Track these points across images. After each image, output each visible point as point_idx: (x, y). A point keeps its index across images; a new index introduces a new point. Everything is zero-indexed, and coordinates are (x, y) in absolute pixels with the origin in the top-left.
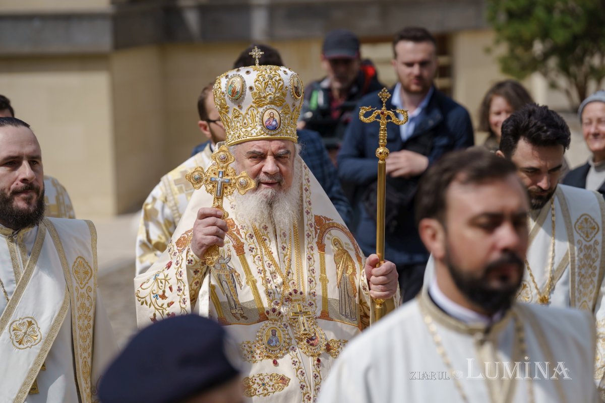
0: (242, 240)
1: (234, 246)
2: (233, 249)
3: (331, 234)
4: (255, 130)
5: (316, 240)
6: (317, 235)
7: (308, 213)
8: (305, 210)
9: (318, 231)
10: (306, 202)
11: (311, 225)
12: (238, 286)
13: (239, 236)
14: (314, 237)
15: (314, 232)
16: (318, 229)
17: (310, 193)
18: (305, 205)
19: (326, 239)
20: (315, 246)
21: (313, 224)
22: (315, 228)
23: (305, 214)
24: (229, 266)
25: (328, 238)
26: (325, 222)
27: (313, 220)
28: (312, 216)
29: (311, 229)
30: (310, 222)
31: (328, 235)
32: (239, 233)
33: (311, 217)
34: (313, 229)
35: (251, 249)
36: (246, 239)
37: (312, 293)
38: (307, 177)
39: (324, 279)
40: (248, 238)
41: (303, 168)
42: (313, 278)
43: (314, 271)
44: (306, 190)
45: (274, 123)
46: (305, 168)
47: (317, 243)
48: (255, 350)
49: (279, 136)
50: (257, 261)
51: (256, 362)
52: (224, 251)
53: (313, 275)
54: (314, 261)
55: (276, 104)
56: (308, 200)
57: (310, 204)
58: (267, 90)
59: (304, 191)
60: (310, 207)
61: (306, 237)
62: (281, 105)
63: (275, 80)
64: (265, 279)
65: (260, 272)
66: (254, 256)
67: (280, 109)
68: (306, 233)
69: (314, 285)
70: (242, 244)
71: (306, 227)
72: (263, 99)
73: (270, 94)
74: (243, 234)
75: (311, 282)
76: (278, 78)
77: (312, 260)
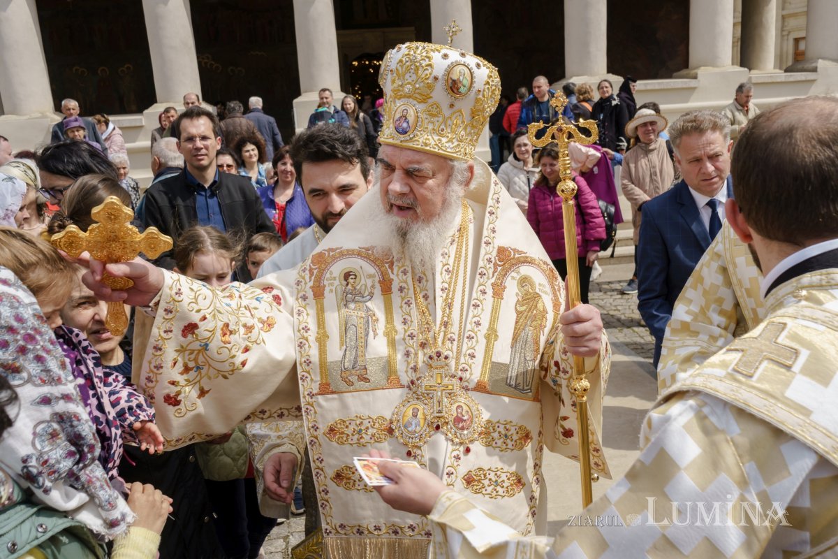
0: (392, 276)
1: (380, 282)
2: (378, 285)
3: (518, 272)
4: (387, 129)
5: (493, 280)
6: (496, 274)
7: (488, 243)
8: (484, 240)
9: (499, 268)
10: (487, 229)
11: (489, 260)
12: (371, 334)
13: (389, 270)
14: (491, 276)
15: (491, 271)
16: (499, 266)
17: (497, 217)
18: (485, 233)
19: (509, 278)
20: (490, 291)
21: (493, 259)
22: (496, 265)
23: (483, 245)
24: (367, 307)
25: (513, 278)
26: (514, 255)
27: (495, 253)
28: (494, 248)
29: (488, 266)
30: (488, 256)
31: (514, 274)
32: (391, 267)
33: (491, 250)
34: (492, 265)
35: (401, 289)
36: (398, 275)
37: (469, 355)
38: (496, 196)
39: (492, 335)
40: (401, 274)
41: (493, 185)
42: (476, 333)
43: (478, 324)
44: (491, 213)
45: (405, 125)
46: (496, 184)
47: (493, 285)
48: (367, 428)
49: (411, 144)
50: (405, 306)
51: (364, 446)
52: (366, 286)
53: (476, 329)
54: (483, 310)
55: (415, 99)
56: (492, 226)
57: (494, 231)
58: (407, 76)
59: (487, 215)
60: (492, 235)
61: (478, 276)
62: (423, 101)
63: (421, 64)
64: (408, 333)
65: (405, 322)
66: (403, 299)
67: (421, 107)
68: (479, 271)
69: (474, 343)
70: (391, 281)
71: (481, 263)
72: (401, 89)
73: (409, 83)
74: (395, 269)
75: (470, 338)
76: (427, 62)
77: (479, 308)
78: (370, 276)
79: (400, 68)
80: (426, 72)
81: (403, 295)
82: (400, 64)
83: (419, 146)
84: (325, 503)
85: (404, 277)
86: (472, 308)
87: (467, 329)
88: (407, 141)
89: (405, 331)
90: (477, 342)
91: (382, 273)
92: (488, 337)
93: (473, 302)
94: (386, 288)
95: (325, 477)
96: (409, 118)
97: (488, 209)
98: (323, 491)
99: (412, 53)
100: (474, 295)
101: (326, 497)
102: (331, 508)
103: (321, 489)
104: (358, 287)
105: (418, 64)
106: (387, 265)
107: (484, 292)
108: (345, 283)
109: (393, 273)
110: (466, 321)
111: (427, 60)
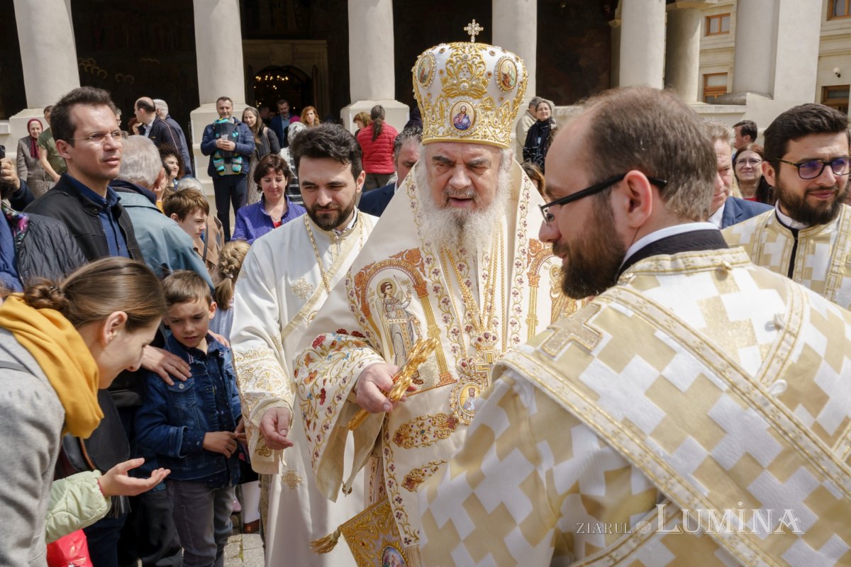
0: (425, 279)
1: (414, 286)
2: (413, 290)
3: (549, 263)
4: (441, 128)
5: (528, 270)
6: (530, 264)
7: (521, 236)
8: (517, 233)
9: (533, 259)
10: (520, 223)
11: (524, 252)
12: (416, 337)
13: (421, 273)
14: (526, 266)
15: (526, 261)
16: (532, 257)
17: (527, 212)
18: (518, 226)
19: (542, 268)
20: (526, 280)
21: (526, 251)
22: (529, 255)
23: (517, 238)
24: (407, 312)
25: (545, 268)
26: (544, 247)
27: (527, 245)
28: (526, 240)
29: (523, 257)
30: (522, 248)
31: (545, 264)
32: (422, 270)
33: (524, 241)
34: (526, 256)
35: (436, 289)
36: (430, 277)
37: (514, 339)
38: (526, 192)
39: (532, 320)
40: (433, 275)
41: (523, 181)
42: (518, 319)
43: (519, 310)
44: (523, 208)
45: (465, 121)
46: (526, 180)
47: (529, 274)
48: (429, 428)
49: (471, 139)
50: (442, 305)
51: (429, 445)
52: (402, 293)
53: (518, 315)
54: (521, 297)
55: (472, 95)
56: (523, 220)
57: (525, 225)
58: (461, 75)
59: (519, 209)
60: (524, 228)
61: (515, 266)
62: (479, 97)
63: (473, 62)
64: (452, 330)
65: (446, 320)
66: (439, 298)
67: (477, 102)
68: (515, 261)
69: (518, 329)
70: (425, 283)
71: (517, 254)
72: (455, 87)
73: (464, 81)
74: (427, 270)
75: (513, 324)
76: (478, 60)
77: (519, 296)
78: (404, 283)
79: (451, 68)
80: (480, 69)
81: (439, 294)
82: (450, 64)
83: (480, 139)
84: (400, 512)
85: (437, 278)
86: (512, 296)
87: (510, 315)
88: (468, 136)
89: (448, 329)
90: (520, 326)
91: (415, 278)
92: (528, 322)
93: (512, 291)
94: (421, 290)
95: (397, 485)
96: (468, 114)
97: (520, 204)
98: (396, 500)
99: (460, 52)
100: (513, 284)
101: (400, 506)
102: (406, 516)
103: (394, 498)
104: (395, 296)
105: (470, 63)
106: (418, 269)
107: (521, 282)
108: (383, 295)
109: (425, 276)
110: (508, 307)
111: (478, 58)
